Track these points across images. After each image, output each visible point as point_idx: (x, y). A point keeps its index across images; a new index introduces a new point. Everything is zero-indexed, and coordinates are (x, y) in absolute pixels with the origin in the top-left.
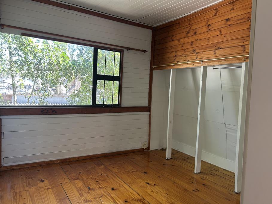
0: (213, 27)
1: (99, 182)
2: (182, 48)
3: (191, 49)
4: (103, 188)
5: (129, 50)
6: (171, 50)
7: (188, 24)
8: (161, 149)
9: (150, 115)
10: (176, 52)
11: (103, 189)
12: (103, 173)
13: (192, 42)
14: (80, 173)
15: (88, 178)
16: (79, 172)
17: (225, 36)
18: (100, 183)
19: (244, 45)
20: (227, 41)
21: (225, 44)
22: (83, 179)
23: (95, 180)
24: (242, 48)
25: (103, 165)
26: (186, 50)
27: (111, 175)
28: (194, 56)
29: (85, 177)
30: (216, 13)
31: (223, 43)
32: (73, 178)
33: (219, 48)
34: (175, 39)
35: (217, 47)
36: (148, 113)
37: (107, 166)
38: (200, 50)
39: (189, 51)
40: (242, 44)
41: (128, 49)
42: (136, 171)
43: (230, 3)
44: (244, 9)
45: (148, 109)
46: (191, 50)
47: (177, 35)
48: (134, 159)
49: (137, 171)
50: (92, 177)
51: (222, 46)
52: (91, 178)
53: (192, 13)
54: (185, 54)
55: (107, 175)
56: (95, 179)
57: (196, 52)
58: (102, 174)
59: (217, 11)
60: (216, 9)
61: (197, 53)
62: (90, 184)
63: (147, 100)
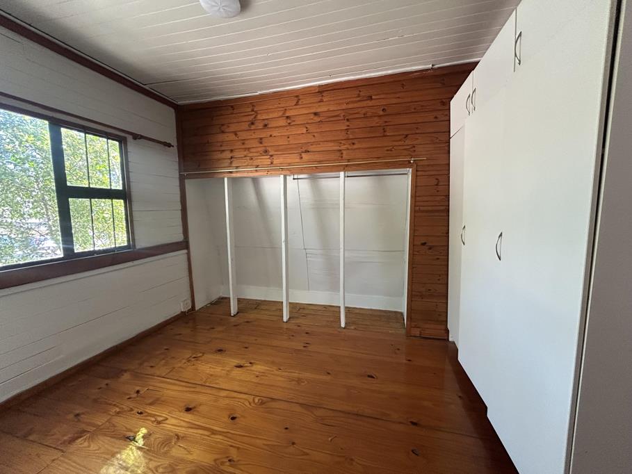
0: (294, 121)
1: (146, 412)
2: (243, 147)
3: (259, 149)
4: (167, 419)
5: (139, 139)
6: (223, 148)
7: (250, 109)
8: (211, 304)
9: (189, 254)
10: (232, 151)
11: (167, 422)
12: (138, 388)
13: (261, 139)
14: (77, 415)
15: (110, 419)
16: (71, 416)
17: (314, 136)
18: (149, 412)
19: (340, 150)
20: (318, 143)
21: (314, 146)
22: (98, 427)
23: (132, 412)
24: (338, 154)
25: (126, 371)
26: (252, 150)
27: (161, 385)
28: (266, 160)
29: (100, 420)
30: (298, 102)
31: (312, 145)
32: (65, 438)
33: (307, 151)
34: (227, 130)
35: (304, 150)
36: (185, 251)
37: (136, 371)
38: (276, 151)
39: (257, 152)
40: (338, 148)
41: (136, 137)
42: (201, 355)
43: (318, 92)
44: (337, 104)
45: (184, 245)
46: (261, 149)
47: (230, 125)
48: (180, 334)
49: (203, 353)
50: (118, 410)
51: (311, 148)
52: (118, 413)
53: (258, 93)
54: (251, 155)
55: (151, 388)
56: (132, 410)
57: (270, 154)
58: (138, 392)
59: (299, 99)
60: (297, 96)
61: (271, 156)
62: (126, 428)
63: (180, 230)
